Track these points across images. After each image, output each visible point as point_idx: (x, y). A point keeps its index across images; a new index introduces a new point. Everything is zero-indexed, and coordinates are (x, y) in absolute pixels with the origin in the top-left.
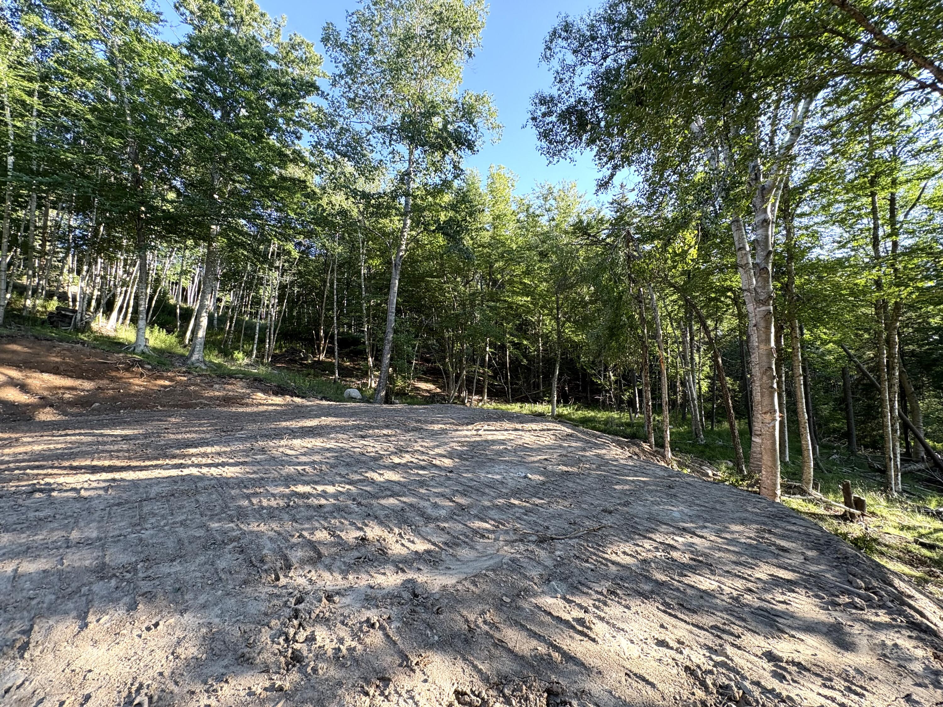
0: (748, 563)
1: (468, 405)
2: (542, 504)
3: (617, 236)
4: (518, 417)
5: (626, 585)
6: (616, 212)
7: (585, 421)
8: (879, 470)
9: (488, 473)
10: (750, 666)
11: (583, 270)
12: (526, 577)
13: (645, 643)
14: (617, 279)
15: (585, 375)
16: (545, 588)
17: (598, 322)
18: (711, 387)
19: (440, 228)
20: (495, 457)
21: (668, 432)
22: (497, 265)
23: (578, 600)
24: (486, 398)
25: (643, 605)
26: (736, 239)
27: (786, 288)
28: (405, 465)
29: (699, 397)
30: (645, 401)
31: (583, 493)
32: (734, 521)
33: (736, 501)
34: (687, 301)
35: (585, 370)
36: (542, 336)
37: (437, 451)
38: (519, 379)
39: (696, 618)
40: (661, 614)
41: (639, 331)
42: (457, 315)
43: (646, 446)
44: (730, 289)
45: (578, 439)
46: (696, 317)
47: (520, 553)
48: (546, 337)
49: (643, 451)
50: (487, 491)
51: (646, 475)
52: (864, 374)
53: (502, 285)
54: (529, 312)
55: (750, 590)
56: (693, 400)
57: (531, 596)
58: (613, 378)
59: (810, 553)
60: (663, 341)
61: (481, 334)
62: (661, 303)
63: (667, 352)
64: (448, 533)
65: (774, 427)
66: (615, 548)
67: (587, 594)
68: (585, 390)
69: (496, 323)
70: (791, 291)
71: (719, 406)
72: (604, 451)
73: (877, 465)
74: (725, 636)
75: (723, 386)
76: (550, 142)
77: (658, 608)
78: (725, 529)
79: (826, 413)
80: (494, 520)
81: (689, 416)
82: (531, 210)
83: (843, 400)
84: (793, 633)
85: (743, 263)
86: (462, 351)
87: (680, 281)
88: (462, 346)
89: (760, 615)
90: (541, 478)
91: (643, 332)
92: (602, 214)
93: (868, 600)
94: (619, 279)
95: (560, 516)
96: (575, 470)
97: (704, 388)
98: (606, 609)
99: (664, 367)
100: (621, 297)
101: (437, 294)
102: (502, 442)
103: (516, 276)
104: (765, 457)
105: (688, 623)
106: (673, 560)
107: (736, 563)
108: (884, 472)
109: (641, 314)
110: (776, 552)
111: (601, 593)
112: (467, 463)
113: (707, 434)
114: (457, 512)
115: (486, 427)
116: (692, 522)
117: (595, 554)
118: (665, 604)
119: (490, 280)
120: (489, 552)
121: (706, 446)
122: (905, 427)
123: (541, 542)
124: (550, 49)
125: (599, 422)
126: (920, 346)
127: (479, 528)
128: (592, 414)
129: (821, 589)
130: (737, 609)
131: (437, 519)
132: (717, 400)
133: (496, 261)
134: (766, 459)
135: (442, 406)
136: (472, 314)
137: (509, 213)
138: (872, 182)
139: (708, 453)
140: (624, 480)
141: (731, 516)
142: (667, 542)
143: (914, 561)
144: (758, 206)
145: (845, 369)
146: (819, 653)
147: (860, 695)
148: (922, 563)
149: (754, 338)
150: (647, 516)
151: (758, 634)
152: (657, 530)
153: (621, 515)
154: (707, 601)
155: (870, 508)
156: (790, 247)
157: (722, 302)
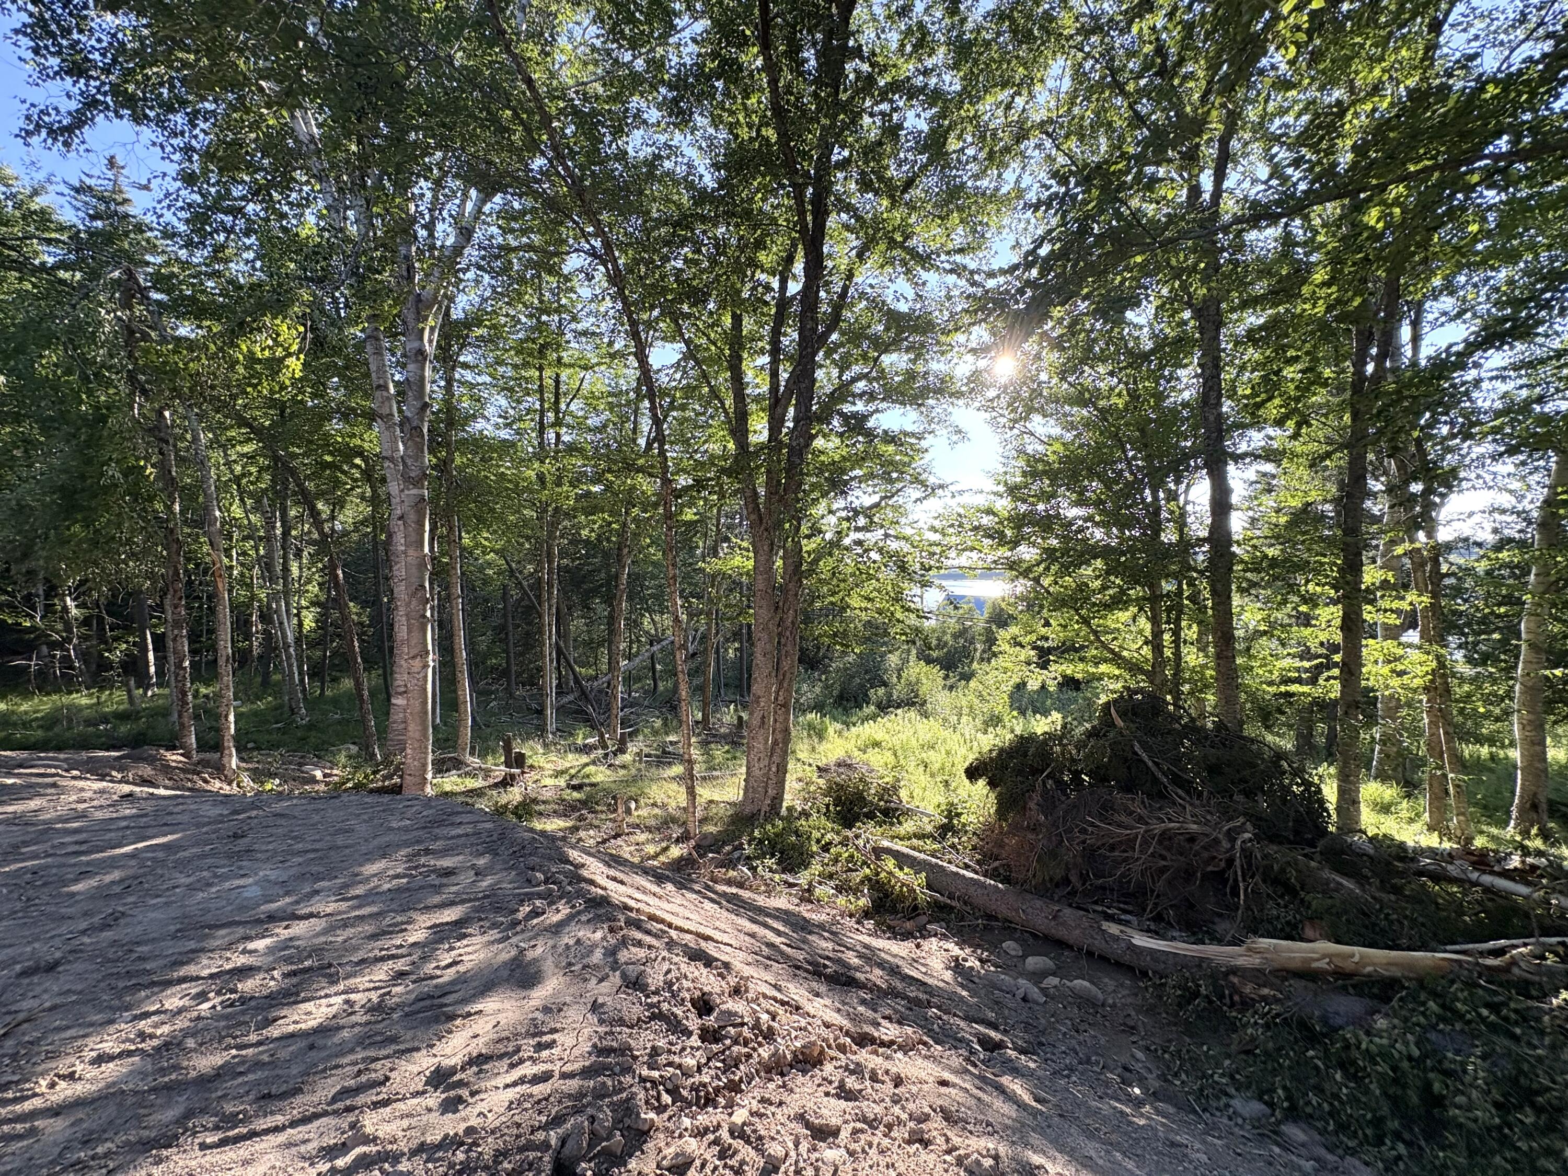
0: (395, 925)
3: (94, 274)
5: (102, 1149)
6: (92, 217)
8: (536, 712)
10: (405, 1123)
14: (92, 377)
18: (321, 621)
21: (232, 718)
26: (373, 367)
27: (443, 466)
29: (298, 640)
30: (172, 659)
32: (369, 858)
33: (371, 819)
34: (276, 458)
39: (300, 1105)
40: (213, 1156)
41: (159, 506)
43: (174, 758)
44: (360, 453)
46: (295, 494)
49: (166, 769)
51: (172, 827)
52: (525, 593)
55: (401, 975)
56: (287, 646)
58: (74, 612)
59: (482, 862)
60: (221, 532)
62: (217, 456)
63: (230, 557)
65: (426, 676)
66: (65, 1064)
70: (449, 473)
71: (334, 654)
73: (534, 706)
74: (360, 1100)
75: (345, 618)
77: (202, 1146)
78: (355, 880)
79: (483, 647)
81: (277, 677)
83: (502, 628)
84: (467, 1008)
85: (385, 411)
87: (264, 419)
89: (419, 1011)
91: (169, 508)
92: (41, 201)
93: (547, 895)
94: (97, 374)
97: (309, 622)
99: (222, 585)
100: (102, 419)
104: (412, 727)
105: (283, 1128)
106: (244, 1000)
107: (374, 937)
108: (540, 712)
109: (162, 468)
110: (437, 882)
113: (312, 704)
116: (287, 893)
118: (228, 1121)
121: (311, 727)
122: (559, 652)
125: (25, 725)
126: (573, 561)
129: (498, 910)
130: (381, 1027)
132: (332, 641)
134: (413, 729)
138: (540, 352)
139: (313, 739)
140: (104, 860)
141: (364, 849)
142: (228, 966)
143: (567, 809)
144: (411, 325)
145: (505, 587)
146: (501, 1018)
147: (551, 1045)
148: (574, 808)
149: (400, 541)
150: (173, 928)
151: (418, 1049)
152: (202, 950)
153: (91, 959)
154: (325, 1047)
155: (529, 762)
156: (449, 407)
157: (344, 472)
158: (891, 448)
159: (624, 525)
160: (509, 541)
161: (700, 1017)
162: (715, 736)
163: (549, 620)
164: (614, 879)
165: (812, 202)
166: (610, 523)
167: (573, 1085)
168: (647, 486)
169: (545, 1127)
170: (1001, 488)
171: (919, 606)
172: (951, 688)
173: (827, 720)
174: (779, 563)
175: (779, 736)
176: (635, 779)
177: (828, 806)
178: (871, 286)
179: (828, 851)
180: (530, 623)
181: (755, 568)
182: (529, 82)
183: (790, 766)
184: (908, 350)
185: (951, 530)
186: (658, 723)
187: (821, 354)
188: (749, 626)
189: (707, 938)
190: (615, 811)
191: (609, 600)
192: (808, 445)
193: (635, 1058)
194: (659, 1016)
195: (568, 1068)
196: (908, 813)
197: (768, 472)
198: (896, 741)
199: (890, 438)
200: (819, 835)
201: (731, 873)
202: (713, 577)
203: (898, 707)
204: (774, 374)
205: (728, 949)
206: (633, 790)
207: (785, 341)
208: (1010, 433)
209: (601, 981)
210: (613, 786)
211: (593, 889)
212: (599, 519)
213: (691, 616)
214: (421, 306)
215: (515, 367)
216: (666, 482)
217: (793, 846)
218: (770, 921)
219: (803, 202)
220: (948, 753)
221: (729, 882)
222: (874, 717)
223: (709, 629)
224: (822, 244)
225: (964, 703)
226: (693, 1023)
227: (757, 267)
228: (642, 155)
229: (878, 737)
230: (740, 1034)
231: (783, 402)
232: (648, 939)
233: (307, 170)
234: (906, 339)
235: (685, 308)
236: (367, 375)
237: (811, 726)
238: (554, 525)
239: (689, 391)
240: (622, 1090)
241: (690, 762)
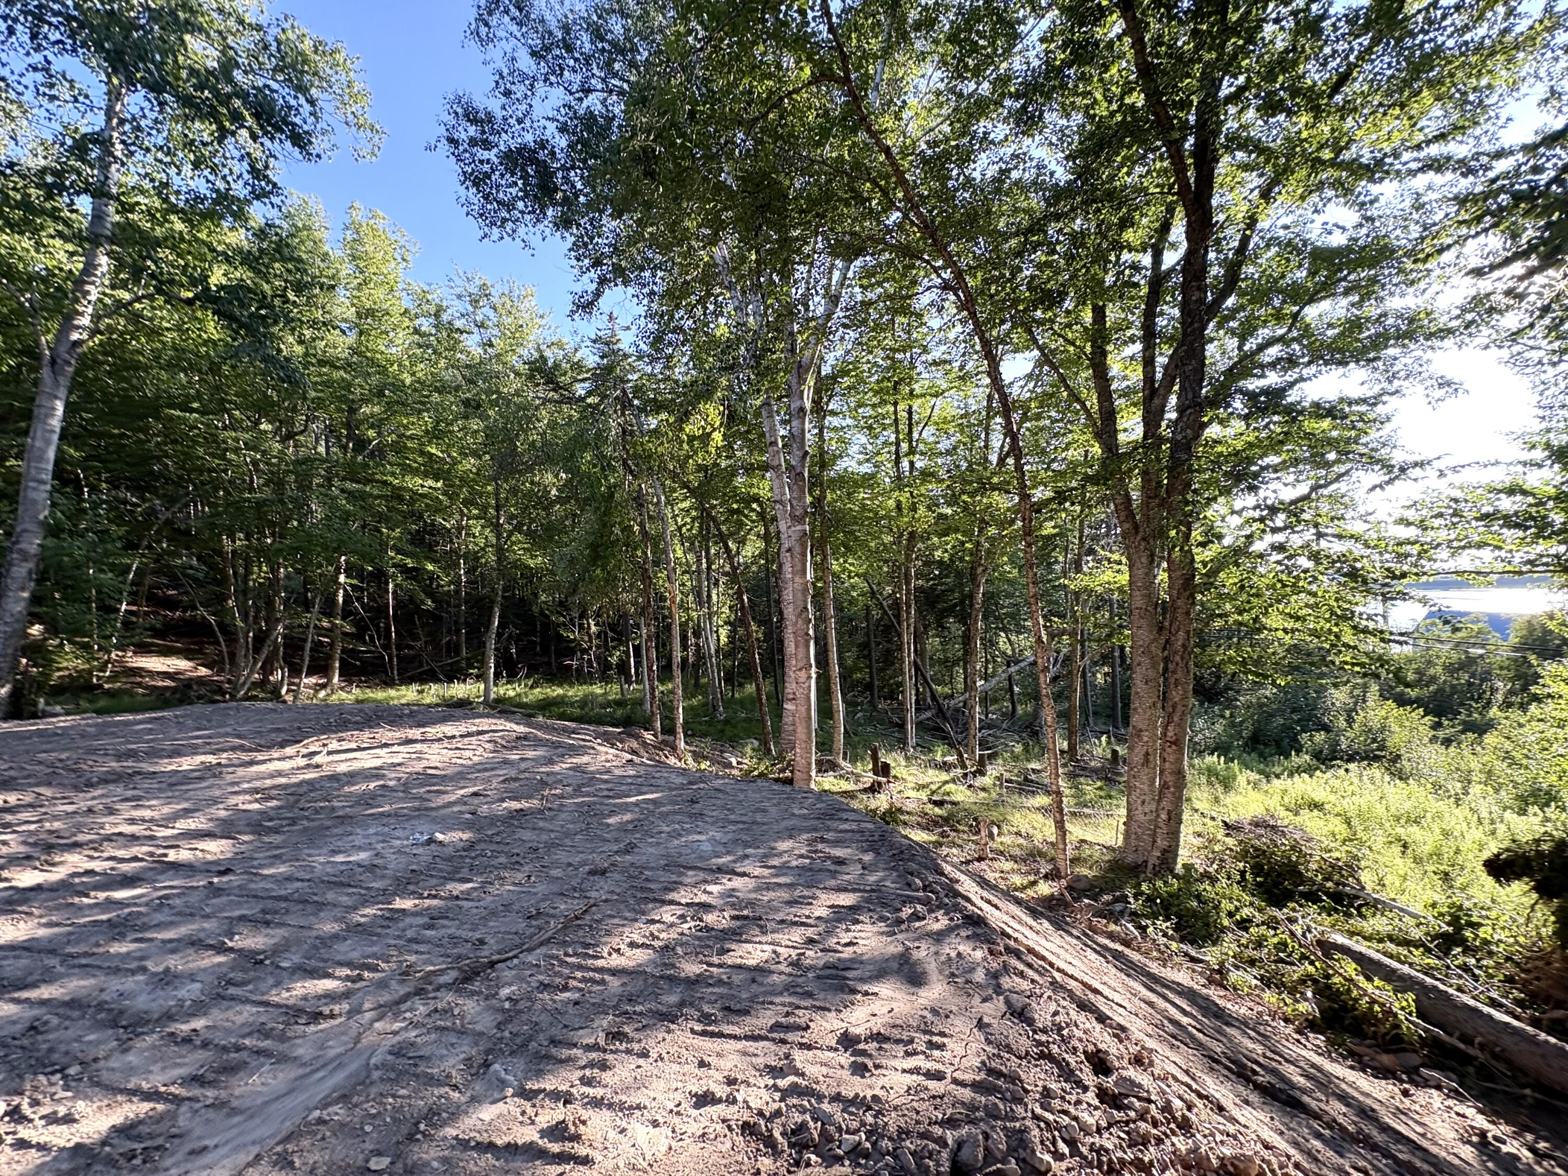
0: (804, 897)
1: (289, 698)
2: (468, 892)
3: (604, 397)
4: (412, 714)
5: (638, 1008)
6: (602, 357)
7: (546, 706)
8: (898, 725)
9: (335, 852)
10: (825, 1070)
11: (545, 443)
12: (432, 1081)
13: (678, 1113)
14: (606, 466)
15: (547, 624)
16: (478, 1087)
17: (573, 535)
18: (731, 637)
19: (207, 298)
20: (357, 810)
21: (681, 710)
22: (365, 409)
23: (549, 1083)
24: (336, 679)
25: (668, 1037)
26: (766, 428)
27: (818, 502)
28: (64, 887)
29: (717, 651)
30: (644, 663)
31: (552, 846)
32: (780, 836)
34: (703, 510)
35: (547, 617)
36: (466, 556)
37: (183, 825)
38: (416, 638)
39: (749, 1024)
40: (699, 1042)
41: (640, 553)
42: (260, 504)
43: (648, 736)
44: (756, 499)
45: (539, 743)
46: (714, 536)
47: (416, 1026)
48: (473, 558)
49: (644, 744)
50: (330, 896)
51: (656, 788)
52: (885, 612)
53: (380, 451)
54: (439, 509)
55: (811, 941)
56: (711, 657)
57: (445, 1124)
58: (594, 628)
59: (867, 858)
61: (325, 548)
62: (669, 512)
64: (205, 1045)
65: (810, 686)
66: (615, 941)
67: (568, 1060)
68: (546, 651)
69: (364, 527)
70: (822, 508)
71: (742, 663)
72: (585, 759)
73: (896, 720)
74: (790, 1037)
75: (749, 635)
76: (486, 197)
77: (693, 1031)
78: (772, 853)
80: (349, 964)
81: (704, 681)
82: (445, 317)
83: (866, 645)
84: (865, 988)
85: (776, 463)
86: (273, 583)
87: (694, 480)
88: (274, 570)
89: (827, 977)
90: (465, 836)
91: (645, 554)
92: (579, 355)
93: (926, 902)
94: (609, 465)
95: (507, 906)
96: (535, 803)
97: (724, 639)
98: (607, 1077)
99: (672, 609)
100: (612, 495)
101: (201, 451)
102: (374, 774)
103: (411, 438)
104: (798, 729)
105: (740, 1038)
106: (708, 929)
107: (791, 903)
108: (902, 726)
109: (642, 525)
110: (832, 868)
111: (595, 1047)
112: (276, 839)
113: (728, 703)
114: (238, 976)
115: (334, 745)
116: (728, 853)
117: (580, 967)
118: (705, 1018)
119: (349, 437)
120: (332, 1053)
121: (727, 722)
122: (917, 669)
123: (467, 979)
124: (486, 24)
125: (572, 704)
126: (928, 581)
127: (305, 998)
128: (560, 691)
129: (884, 905)
130: (800, 980)
131: (169, 1017)
132: (739, 653)
133: (365, 401)
134: (801, 732)
135: (210, 708)
136: (301, 505)
137: (396, 311)
138: (895, 388)
139: (729, 731)
140: (622, 804)
141: (776, 828)
142: (697, 900)
143: (930, 824)
144: (794, 388)
145: (868, 608)
146: (894, 1005)
147: (941, 1047)
148: (936, 824)
149: (787, 568)
150: (663, 862)
151: (829, 1010)
152: (681, 883)
153: (622, 872)
154: (761, 984)
155: (893, 772)
156: (822, 452)
157: (746, 516)
158: (1326, 423)
159: (978, 544)
160: (871, 566)
161: (1096, 1074)
162: (1084, 769)
163: (907, 638)
164: (989, 902)
165: (1193, 154)
166: (963, 543)
167: (966, 1094)
168: (1003, 502)
169: (943, 1123)
170: (1539, 454)
171: (1381, 625)
172: (1447, 742)
173: (1235, 766)
174: (1162, 576)
175: (1170, 779)
176: (998, 803)
177: (1243, 873)
178: (1286, 227)
179: (1246, 929)
180: (889, 641)
181: (1131, 583)
182: (887, 151)
183: (1185, 817)
184: (1346, 293)
185: (1437, 522)
186: (1018, 748)
187: (1211, 325)
188: (1122, 648)
189: (1096, 991)
190: (978, 833)
191: (964, 618)
192: (1198, 436)
193: (1027, 1091)
194: (1050, 1057)
195: (959, 1075)
196: (1376, 906)
197: (1145, 473)
198: (1349, 805)
199: (1320, 410)
200: (1231, 907)
201: (1112, 927)
202: (1077, 594)
203: (1351, 759)
204: (1148, 362)
205: (1121, 1010)
206: (995, 815)
207: (1161, 322)
208: (1551, 371)
209: (984, 1000)
210: (973, 807)
211: (970, 907)
212: (951, 540)
213: (1051, 636)
214: (801, 370)
215: (874, 406)
216: (1025, 497)
217: (1194, 914)
218: (1171, 996)
219: (1182, 158)
220: (1446, 834)
221: (1111, 936)
222: (1309, 770)
223: (1074, 651)
224: (1210, 196)
225: (1475, 765)
226: (1088, 1076)
227: (1122, 248)
228: (989, 174)
229: (1319, 795)
230: (1147, 1111)
231: (1162, 391)
232: (1030, 973)
233: (721, 285)
234: (1344, 279)
235: (1039, 314)
236: (763, 435)
237: (1211, 772)
238: (910, 548)
239: (1046, 400)
240: (1014, 1119)
241: (1059, 793)
